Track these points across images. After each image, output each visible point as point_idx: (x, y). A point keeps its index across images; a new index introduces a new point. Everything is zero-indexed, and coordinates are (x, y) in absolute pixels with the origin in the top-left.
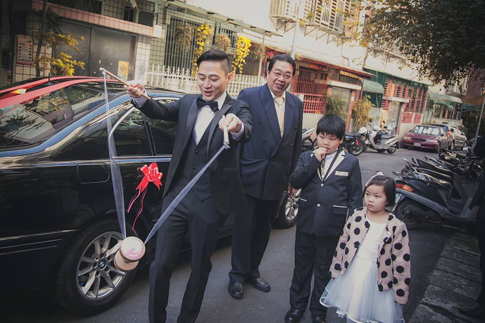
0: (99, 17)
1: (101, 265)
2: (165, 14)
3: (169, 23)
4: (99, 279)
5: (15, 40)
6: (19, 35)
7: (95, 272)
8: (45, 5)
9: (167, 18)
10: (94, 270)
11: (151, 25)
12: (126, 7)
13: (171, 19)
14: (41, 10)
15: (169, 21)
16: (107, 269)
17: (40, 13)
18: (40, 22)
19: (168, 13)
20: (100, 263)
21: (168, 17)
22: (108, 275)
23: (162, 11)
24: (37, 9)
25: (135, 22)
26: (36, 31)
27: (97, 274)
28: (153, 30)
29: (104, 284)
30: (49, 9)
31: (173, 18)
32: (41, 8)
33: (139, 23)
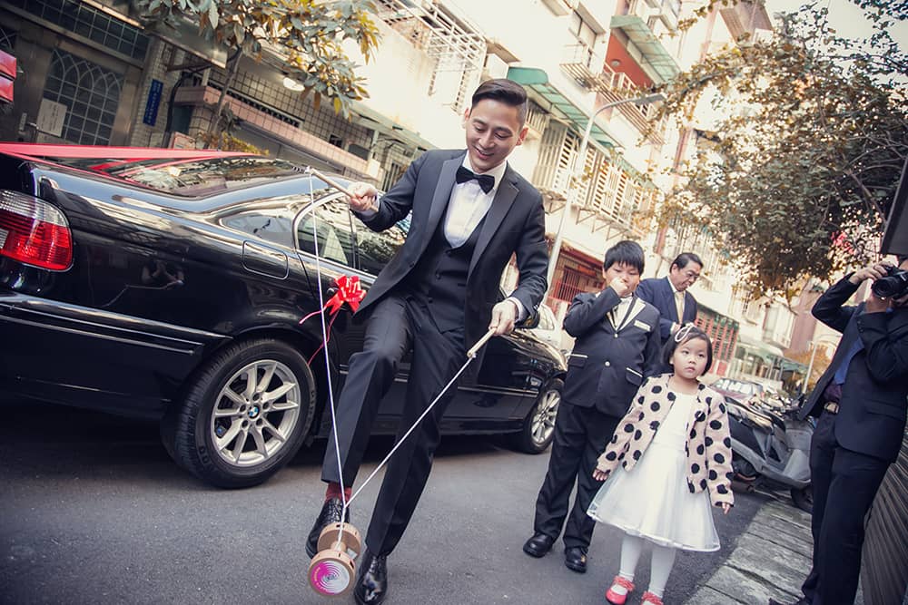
0: (295, 131)
1: (252, 413)
2: (385, 156)
3: (389, 170)
4: (246, 434)
5: (172, 139)
6: (177, 133)
7: (242, 420)
8: (221, 97)
9: (387, 161)
10: (241, 417)
11: (366, 159)
12: (332, 136)
13: (393, 165)
14: (215, 104)
15: (390, 166)
16: (259, 422)
17: (213, 109)
18: (210, 121)
19: (389, 155)
20: (250, 408)
21: (389, 161)
22: (260, 432)
23: (382, 151)
24: (210, 102)
25: (343, 149)
26: (203, 132)
27: (244, 424)
28: (367, 165)
29: (250, 445)
30: (227, 105)
31: (396, 163)
32: (217, 101)
33: (349, 151)
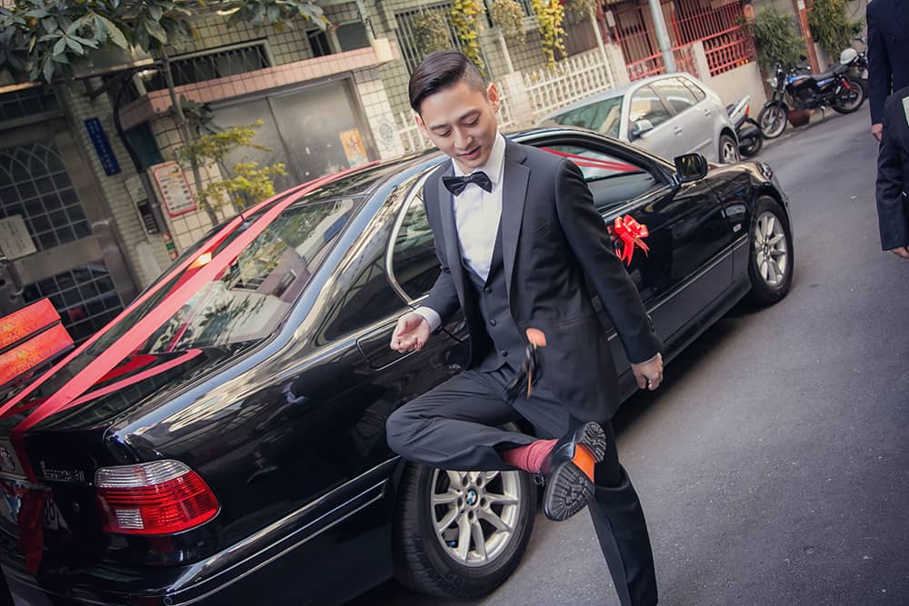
0: (272, 72)
1: (471, 499)
2: (381, 13)
3: (397, 26)
4: (478, 524)
5: (152, 178)
6: (153, 167)
7: (466, 515)
8: (172, 95)
9: (388, 18)
10: (463, 512)
11: (368, 45)
12: (309, 33)
13: (397, 16)
14: (170, 107)
15: (395, 22)
16: (483, 502)
17: (172, 113)
18: (178, 129)
19: (385, 8)
20: (466, 496)
21: (390, 15)
22: (490, 511)
23: (374, 9)
24: (164, 109)
25: (335, 53)
26: (178, 146)
27: (471, 515)
28: (374, 51)
29: (489, 530)
30: (182, 97)
31: (398, 13)
32: (171, 104)
33: (344, 51)
